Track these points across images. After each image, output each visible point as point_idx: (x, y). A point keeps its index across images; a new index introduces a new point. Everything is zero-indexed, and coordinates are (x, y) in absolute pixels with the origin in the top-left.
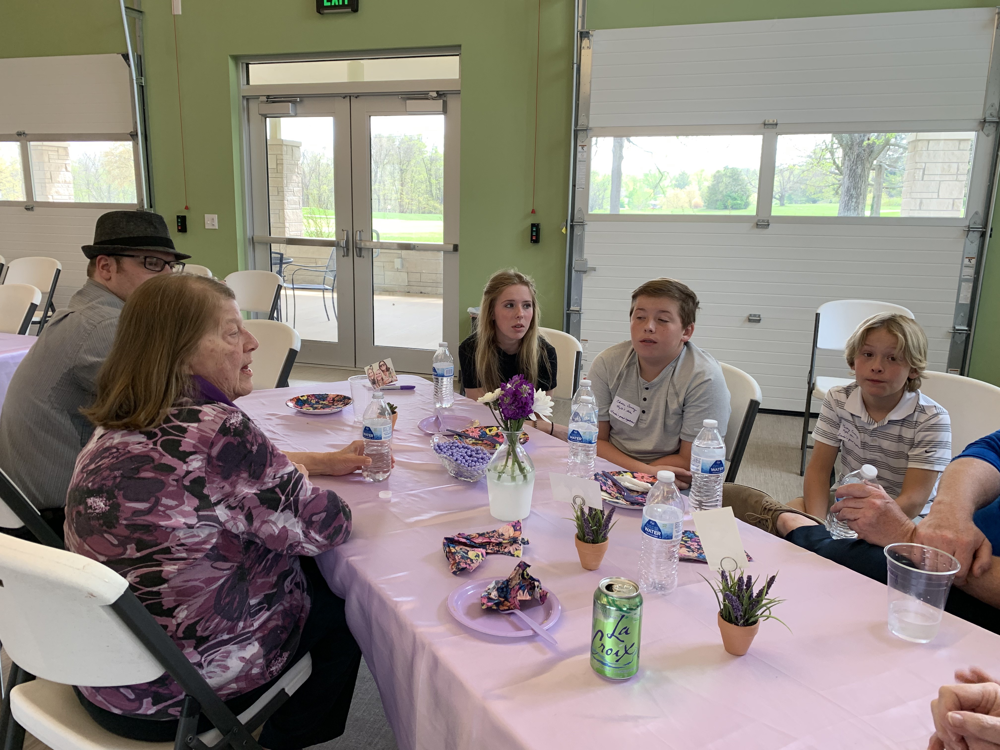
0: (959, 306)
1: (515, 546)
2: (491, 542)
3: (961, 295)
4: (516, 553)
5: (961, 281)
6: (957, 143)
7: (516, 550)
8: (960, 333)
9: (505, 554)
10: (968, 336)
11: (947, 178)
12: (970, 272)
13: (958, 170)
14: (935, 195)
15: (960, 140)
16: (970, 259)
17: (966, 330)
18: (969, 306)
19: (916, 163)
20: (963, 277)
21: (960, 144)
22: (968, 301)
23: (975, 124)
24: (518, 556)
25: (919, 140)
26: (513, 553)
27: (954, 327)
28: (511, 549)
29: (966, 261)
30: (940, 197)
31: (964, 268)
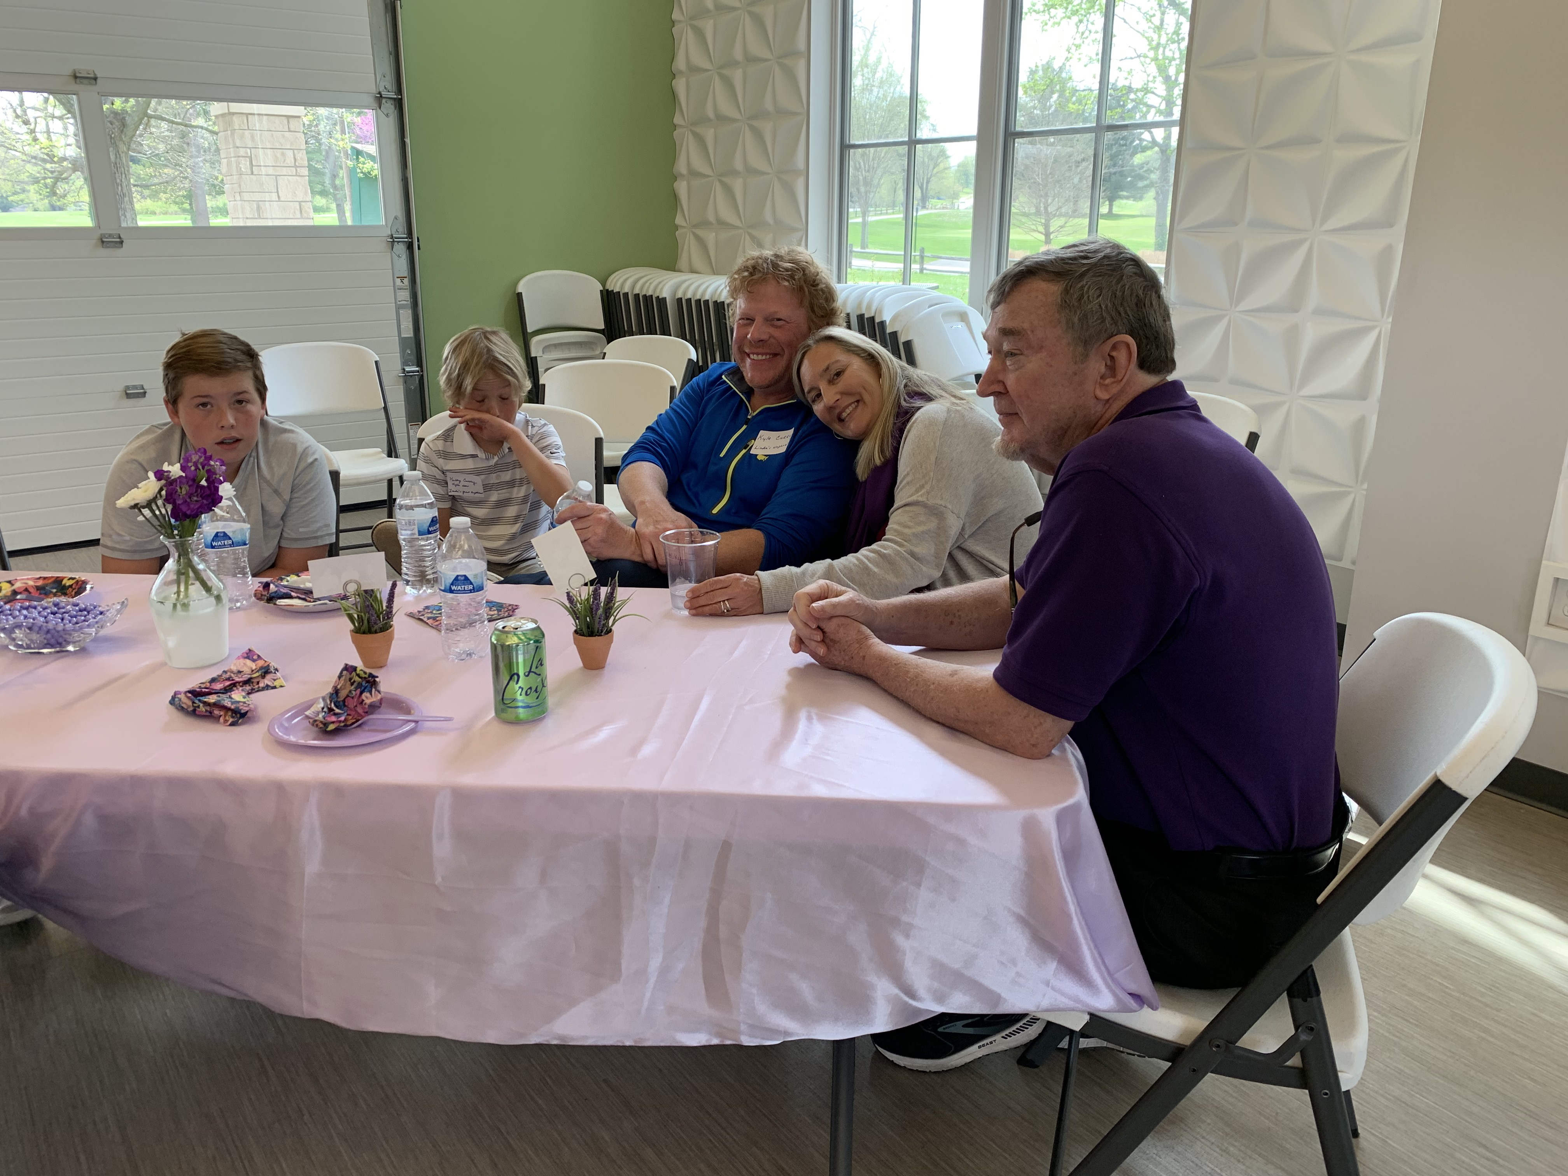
0: (403, 341)
1: (269, 677)
2: (237, 682)
3: (402, 327)
4: (277, 683)
5: (398, 308)
6: (285, 120)
7: (275, 680)
8: (411, 376)
9: (263, 689)
10: (421, 378)
11: (284, 171)
12: (405, 296)
13: (295, 160)
14: (274, 197)
15: (289, 117)
16: (402, 278)
17: (418, 372)
18: (413, 339)
19: (238, 147)
20: (399, 303)
21: (288, 122)
22: (410, 334)
23: (370, 100)
24: (281, 686)
25: (234, 114)
26: (272, 685)
27: (404, 369)
28: (267, 681)
29: (398, 281)
30: (282, 199)
31: (398, 291)
